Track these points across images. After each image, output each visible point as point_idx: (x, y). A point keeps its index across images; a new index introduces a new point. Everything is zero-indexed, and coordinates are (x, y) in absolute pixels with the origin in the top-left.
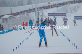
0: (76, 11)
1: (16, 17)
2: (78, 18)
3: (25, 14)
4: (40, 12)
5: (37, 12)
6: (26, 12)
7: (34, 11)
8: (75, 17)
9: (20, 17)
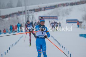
0: (68, 14)
1: (4, 19)
2: (70, 21)
3: (14, 16)
4: (30, 14)
5: (28, 14)
6: (15, 15)
7: (24, 14)
8: (67, 20)
9: (9, 20)
